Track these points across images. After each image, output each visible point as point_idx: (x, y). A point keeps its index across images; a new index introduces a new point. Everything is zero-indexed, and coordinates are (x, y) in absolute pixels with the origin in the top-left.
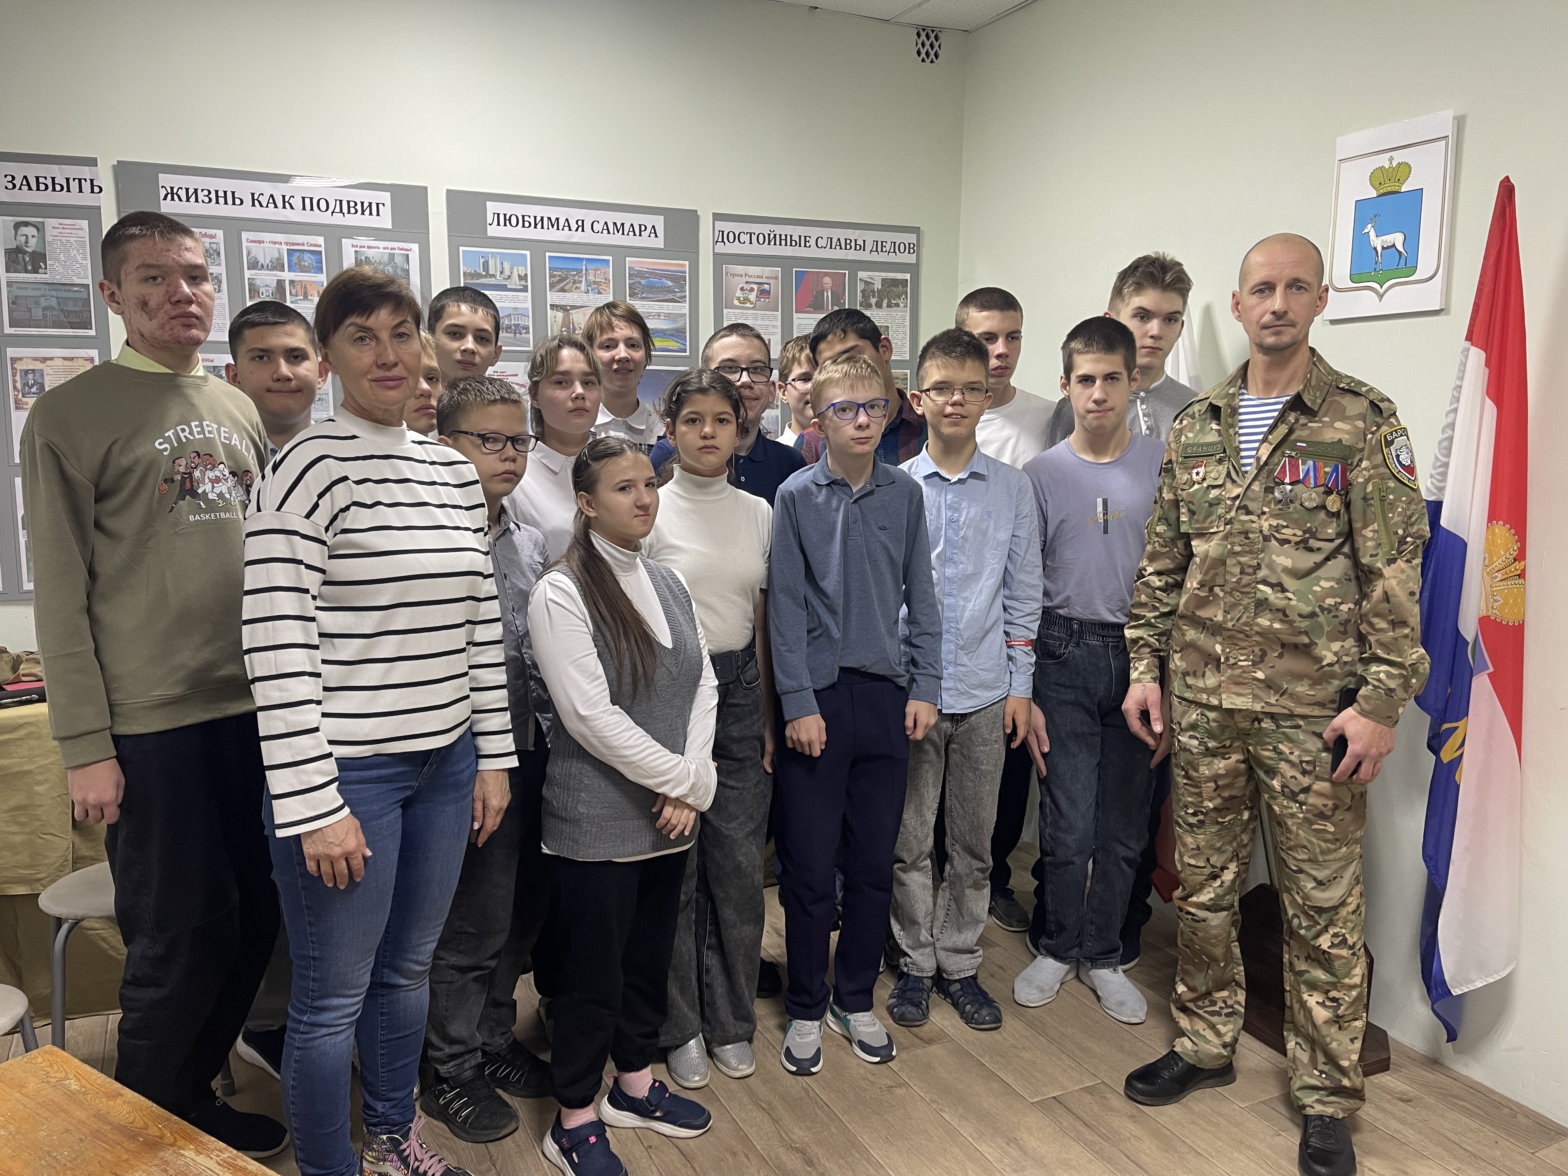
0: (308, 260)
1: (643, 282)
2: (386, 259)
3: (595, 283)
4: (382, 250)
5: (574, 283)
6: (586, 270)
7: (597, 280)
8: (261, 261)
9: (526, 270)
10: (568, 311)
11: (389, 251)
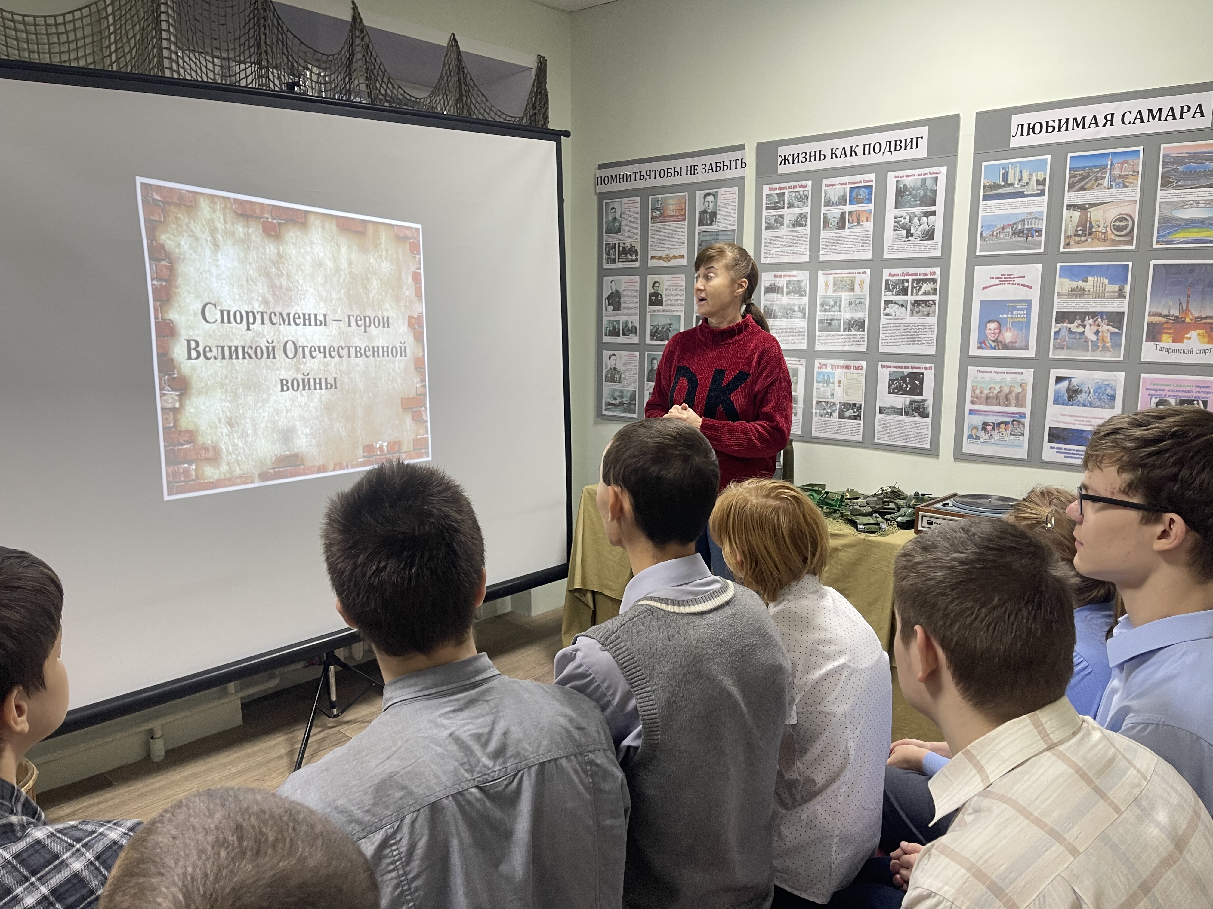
0: (863, 193)
1: (1180, 168)
2: (919, 183)
3: (1120, 176)
4: (917, 177)
5: (1097, 179)
6: (1112, 165)
7: (1123, 173)
8: (833, 199)
9: (1045, 174)
10: (1086, 209)
11: (922, 177)
